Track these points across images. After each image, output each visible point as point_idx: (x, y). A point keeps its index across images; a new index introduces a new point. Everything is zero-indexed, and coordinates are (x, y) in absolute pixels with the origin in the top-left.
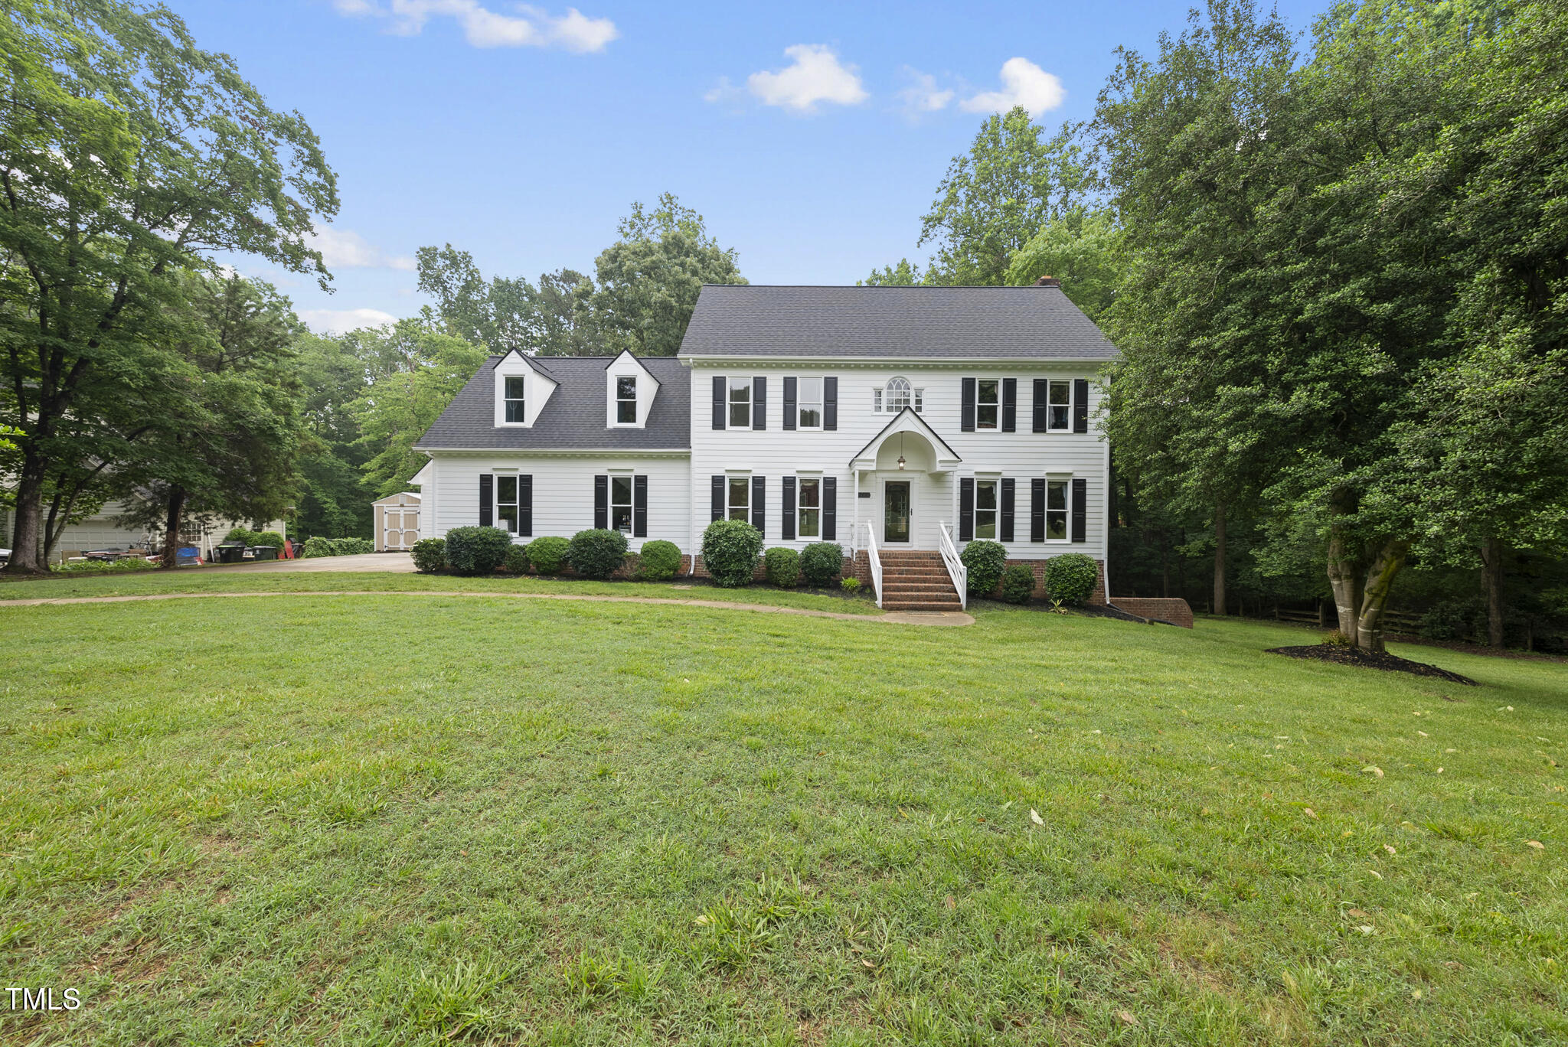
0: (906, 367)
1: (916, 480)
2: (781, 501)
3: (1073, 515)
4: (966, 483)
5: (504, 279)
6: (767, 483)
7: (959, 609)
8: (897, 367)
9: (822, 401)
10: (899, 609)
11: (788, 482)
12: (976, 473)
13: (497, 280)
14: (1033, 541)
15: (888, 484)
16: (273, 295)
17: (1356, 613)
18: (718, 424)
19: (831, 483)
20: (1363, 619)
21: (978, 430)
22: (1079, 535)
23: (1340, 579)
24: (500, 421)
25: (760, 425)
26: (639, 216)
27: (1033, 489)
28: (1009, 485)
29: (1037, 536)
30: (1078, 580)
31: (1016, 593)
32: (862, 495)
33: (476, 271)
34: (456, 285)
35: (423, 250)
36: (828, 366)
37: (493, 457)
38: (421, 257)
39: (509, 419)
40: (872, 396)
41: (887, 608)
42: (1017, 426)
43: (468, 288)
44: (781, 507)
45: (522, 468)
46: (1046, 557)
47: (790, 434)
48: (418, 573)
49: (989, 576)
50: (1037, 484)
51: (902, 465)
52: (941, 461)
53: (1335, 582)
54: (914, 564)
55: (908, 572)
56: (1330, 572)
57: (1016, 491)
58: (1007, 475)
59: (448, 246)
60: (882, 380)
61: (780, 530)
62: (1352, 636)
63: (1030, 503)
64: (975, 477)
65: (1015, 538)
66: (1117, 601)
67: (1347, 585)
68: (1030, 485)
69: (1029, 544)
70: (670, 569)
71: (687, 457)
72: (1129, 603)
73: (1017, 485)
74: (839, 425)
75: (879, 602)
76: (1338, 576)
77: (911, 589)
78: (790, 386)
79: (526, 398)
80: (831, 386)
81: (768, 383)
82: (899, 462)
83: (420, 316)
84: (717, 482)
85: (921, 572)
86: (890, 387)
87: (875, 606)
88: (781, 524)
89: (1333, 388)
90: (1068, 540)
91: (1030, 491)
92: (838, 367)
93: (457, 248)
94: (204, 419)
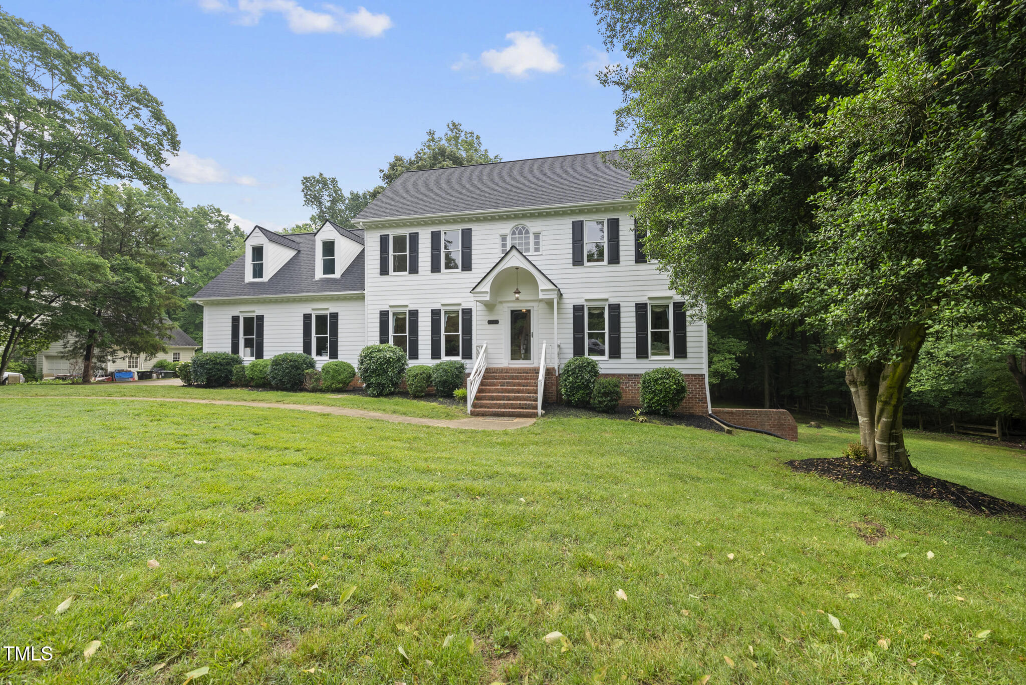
0: (524, 216)
1: (536, 308)
2: (430, 328)
3: (675, 334)
4: (578, 310)
5: (355, 192)
6: (420, 315)
7: (535, 415)
8: (516, 217)
9: (460, 249)
10: (483, 415)
11: (435, 314)
12: (586, 300)
13: (352, 194)
14: (638, 357)
15: (512, 312)
16: (219, 215)
17: (872, 424)
18: (384, 271)
19: (467, 313)
20: (878, 430)
21: (586, 264)
22: (681, 352)
23: (856, 386)
24: (249, 278)
25: (414, 270)
26: (433, 140)
27: (637, 312)
28: (615, 309)
29: (642, 353)
30: (661, 391)
31: (600, 402)
32: (491, 322)
33: (340, 190)
34: (326, 199)
35: (305, 178)
36: (463, 221)
37: (240, 303)
38: (304, 184)
39: (254, 277)
40: (499, 241)
41: (473, 414)
42: (621, 259)
43: (334, 201)
44: (430, 333)
45: (258, 311)
46: (642, 372)
47: (436, 276)
48: (184, 386)
49: (579, 388)
50: (641, 308)
51: (517, 295)
52: (542, 290)
53: (853, 390)
54: (517, 378)
55: (509, 384)
56: (847, 379)
57: (622, 315)
58: (613, 301)
59: (321, 174)
60: (506, 228)
61: (430, 352)
62: (870, 450)
63: (634, 324)
64: (585, 304)
65: (622, 356)
66: (720, 412)
67: (862, 391)
68: (634, 309)
69: (635, 361)
70: (339, 383)
71: (362, 298)
72: (732, 413)
73: (622, 310)
74: (473, 266)
75: (469, 408)
76: (854, 382)
77: (503, 398)
78: (435, 237)
79: (264, 262)
80: (467, 235)
81: (420, 237)
82: (515, 293)
83: (309, 222)
84: (384, 315)
85: (519, 384)
86: (514, 233)
87: (465, 413)
88: (430, 347)
89: (777, 169)
90: (671, 357)
91: (634, 314)
92: (470, 220)
93: (327, 175)
94: (86, 286)
